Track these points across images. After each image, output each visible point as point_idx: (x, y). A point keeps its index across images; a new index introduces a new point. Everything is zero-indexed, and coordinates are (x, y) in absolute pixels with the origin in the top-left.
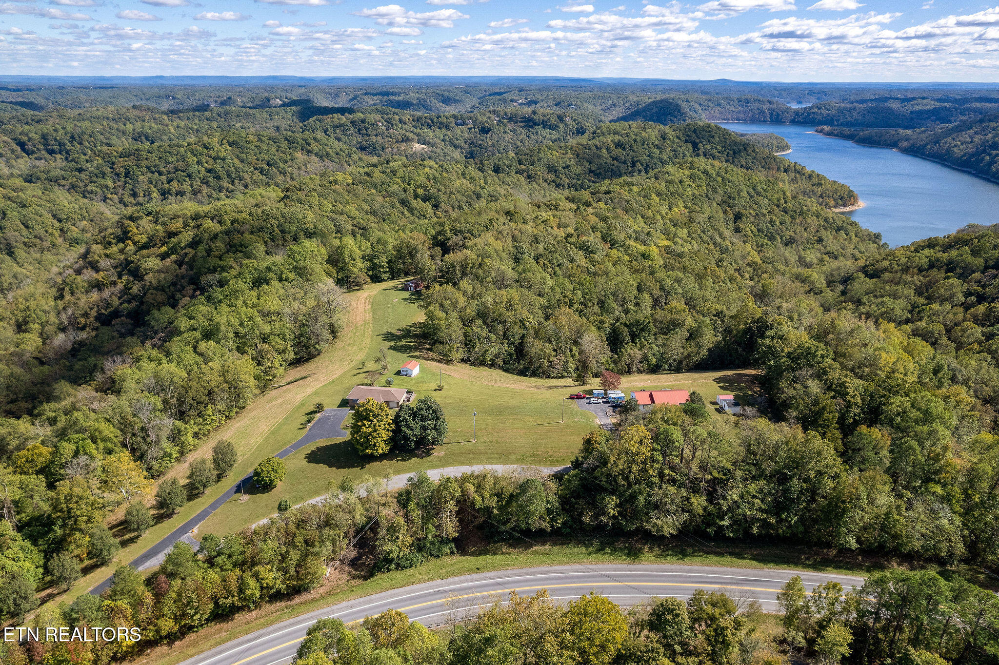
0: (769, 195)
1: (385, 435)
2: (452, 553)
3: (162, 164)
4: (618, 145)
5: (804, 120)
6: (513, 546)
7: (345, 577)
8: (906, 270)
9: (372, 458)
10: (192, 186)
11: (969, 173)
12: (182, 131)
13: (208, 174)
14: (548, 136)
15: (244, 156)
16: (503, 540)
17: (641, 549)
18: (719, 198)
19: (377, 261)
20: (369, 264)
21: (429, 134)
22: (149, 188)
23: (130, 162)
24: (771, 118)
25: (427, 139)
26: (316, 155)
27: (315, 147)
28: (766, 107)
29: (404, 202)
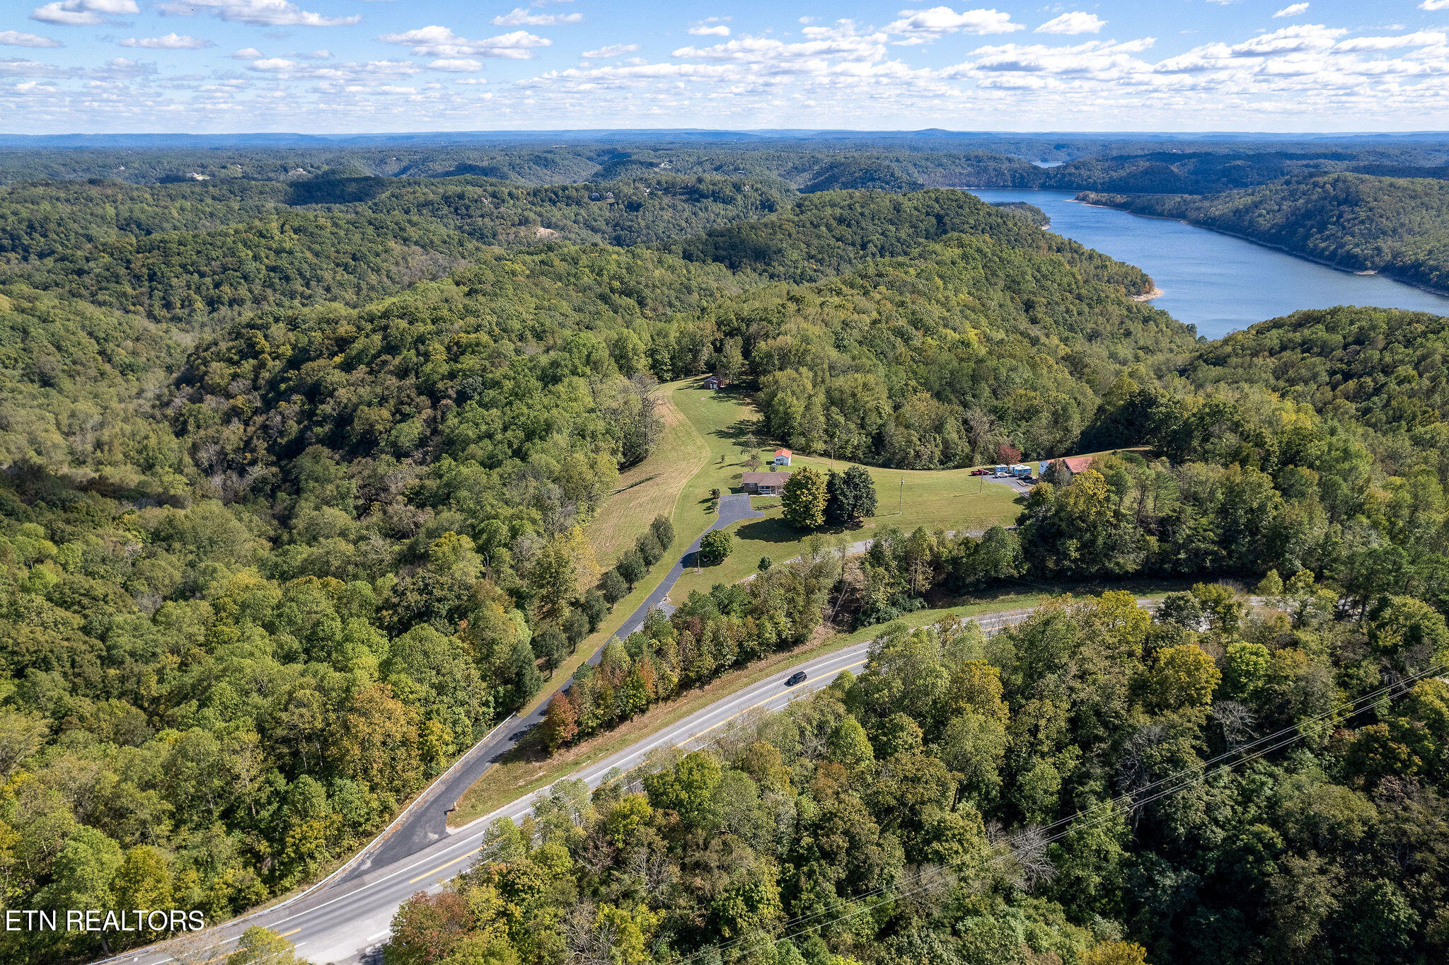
0: (1058, 279)
1: (821, 505)
2: (923, 607)
3: (202, 261)
4: (841, 220)
5: (1061, 183)
6: (981, 598)
7: (833, 632)
8: (1255, 354)
9: (807, 531)
10: (251, 291)
11: (1280, 250)
12: (190, 216)
13: (272, 274)
14: (723, 212)
15: (317, 247)
16: (968, 593)
18: (1001, 284)
19: (658, 357)
20: (649, 361)
21: (556, 214)
22: (189, 295)
23: (154, 259)
24: (1013, 181)
25: (554, 220)
26: (416, 243)
27: (412, 232)
28: (1005, 166)
29: (603, 298)
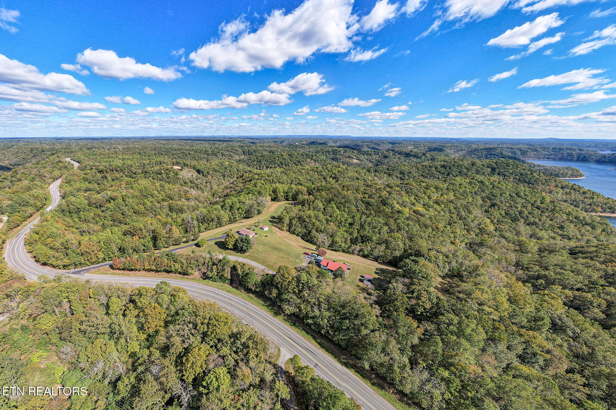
1: (232, 243)
2: (228, 284)
6: (245, 290)
7: (200, 276)
9: (228, 249)
16: (243, 287)
17: (281, 314)
19: (288, 194)
20: (286, 195)
25: (360, 158)
